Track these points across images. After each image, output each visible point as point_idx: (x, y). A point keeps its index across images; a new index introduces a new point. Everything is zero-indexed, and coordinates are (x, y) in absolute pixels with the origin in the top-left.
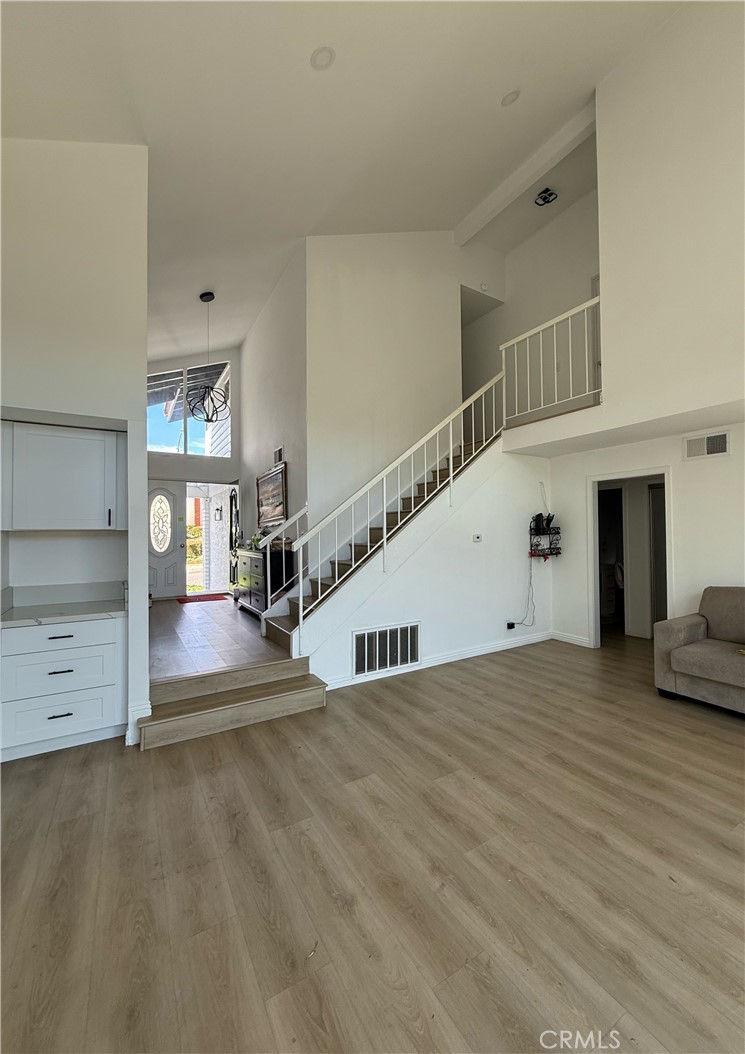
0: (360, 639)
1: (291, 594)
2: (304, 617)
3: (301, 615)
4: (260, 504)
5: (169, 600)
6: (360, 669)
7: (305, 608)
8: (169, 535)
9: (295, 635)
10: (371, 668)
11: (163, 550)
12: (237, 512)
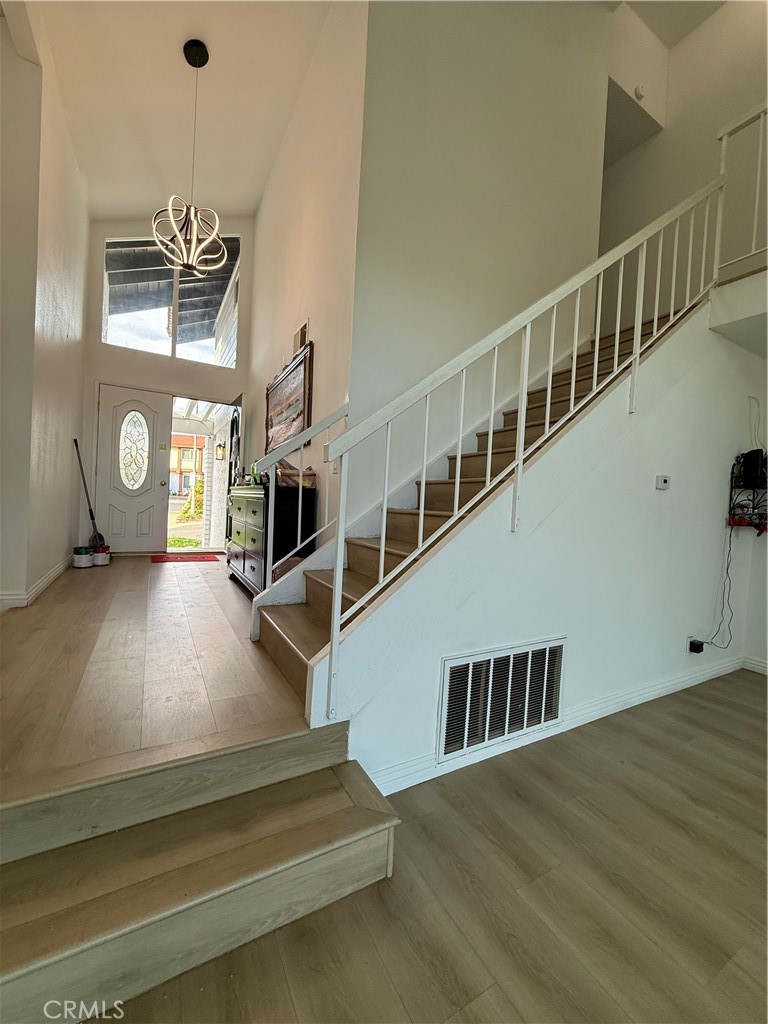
0: (458, 675)
1: (310, 563)
2: (343, 627)
3: (337, 619)
4: (269, 425)
5: (138, 557)
6: (453, 741)
7: (347, 604)
8: (145, 467)
9: (319, 668)
10: (476, 737)
11: (136, 487)
12: (239, 440)
